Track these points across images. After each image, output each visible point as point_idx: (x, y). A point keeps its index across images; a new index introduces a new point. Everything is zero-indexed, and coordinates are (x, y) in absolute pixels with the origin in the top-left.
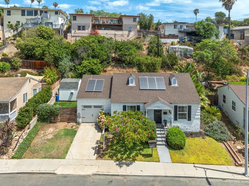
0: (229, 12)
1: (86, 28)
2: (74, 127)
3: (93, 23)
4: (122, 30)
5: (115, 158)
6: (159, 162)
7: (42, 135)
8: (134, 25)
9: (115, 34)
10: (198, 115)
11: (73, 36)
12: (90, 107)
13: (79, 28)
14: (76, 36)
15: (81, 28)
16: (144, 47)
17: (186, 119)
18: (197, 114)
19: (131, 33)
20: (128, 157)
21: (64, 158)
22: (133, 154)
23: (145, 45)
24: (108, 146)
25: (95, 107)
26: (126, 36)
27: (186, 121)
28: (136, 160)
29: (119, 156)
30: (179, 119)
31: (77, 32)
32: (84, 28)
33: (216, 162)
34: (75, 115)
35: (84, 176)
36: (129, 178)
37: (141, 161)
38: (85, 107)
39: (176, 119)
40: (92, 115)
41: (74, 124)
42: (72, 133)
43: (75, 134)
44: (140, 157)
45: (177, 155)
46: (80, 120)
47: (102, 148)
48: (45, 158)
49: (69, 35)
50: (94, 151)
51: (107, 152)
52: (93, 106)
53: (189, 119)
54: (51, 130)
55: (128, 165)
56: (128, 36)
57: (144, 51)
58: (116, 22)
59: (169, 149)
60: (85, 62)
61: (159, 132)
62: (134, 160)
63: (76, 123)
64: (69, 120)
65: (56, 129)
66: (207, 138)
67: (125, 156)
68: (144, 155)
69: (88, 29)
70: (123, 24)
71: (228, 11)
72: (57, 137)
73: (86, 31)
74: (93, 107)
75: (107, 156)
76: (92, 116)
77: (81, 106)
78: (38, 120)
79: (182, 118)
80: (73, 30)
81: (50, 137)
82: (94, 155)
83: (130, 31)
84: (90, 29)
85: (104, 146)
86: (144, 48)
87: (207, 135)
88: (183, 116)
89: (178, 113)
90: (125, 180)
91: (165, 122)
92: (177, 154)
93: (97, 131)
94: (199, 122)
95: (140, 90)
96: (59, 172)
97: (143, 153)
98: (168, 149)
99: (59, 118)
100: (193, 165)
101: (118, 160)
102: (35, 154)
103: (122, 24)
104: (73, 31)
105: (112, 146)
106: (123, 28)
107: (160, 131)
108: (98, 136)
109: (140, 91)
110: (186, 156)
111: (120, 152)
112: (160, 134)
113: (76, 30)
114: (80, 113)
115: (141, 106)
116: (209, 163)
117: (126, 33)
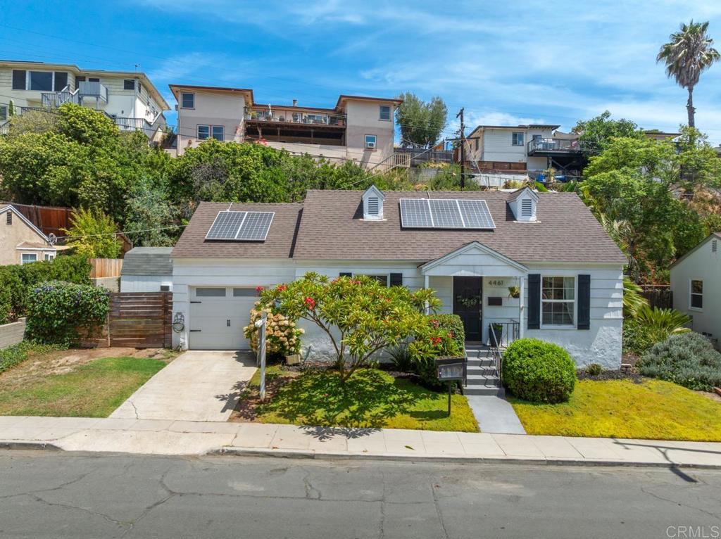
0: (690, 90)
1: (226, 131)
2: (159, 356)
3: (250, 118)
4: (344, 145)
5: (302, 418)
6: (477, 430)
8: (382, 129)
9: (321, 157)
10: (614, 309)
12: (220, 291)
13: (203, 134)
15: (210, 132)
17: (570, 322)
18: (611, 305)
19: (374, 154)
20: (356, 418)
21: (103, 416)
24: (278, 393)
25: (239, 292)
27: (571, 330)
28: (385, 425)
29: (320, 413)
30: (544, 323)
32: (218, 134)
34: (165, 323)
36: (355, 464)
37: (407, 428)
38: (202, 291)
39: (533, 324)
40: (229, 321)
44: (403, 417)
46: (182, 339)
50: (222, 403)
51: (274, 405)
52: (229, 287)
53: (584, 324)
54: (69, 360)
55: (351, 436)
58: (325, 121)
59: (514, 403)
61: (478, 359)
62: (378, 425)
63: (169, 348)
65: (88, 359)
66: (652, 382)
67: (345, 415)
68: (416, 414)
69: (232, 138)
71: (686, 88)
74: (229, 293)
75: (271, 415)
76: (229, 325)
77: (186, 289)
78: (28, 336)
79: (558, 321)
80: (184, 139)
81: (62, 371)
82: (224, 411)
83: (369, 149)
84: (239, 138)
85: (264, 394)
87: (651, 376)
88: (559, 315)
89: (542, 300)
90: (340, 468)
91: (497, 330)
93: (240, 364)
94: (616, 334)
95: (403, 229)
97: (412, 408)
98: (509, 404)
99: (106, 332)
100: (612, 440)
101: (313, 424)
103: (345, 124)
105: (293, 392)
106: (349, 138)
107: (478, 355)
108: (246, 373)
109: (404, 232)
110: (580, 417)
112: (476, 365)
114: (183, 314)
116: (671, 437)
117: (356, 153)
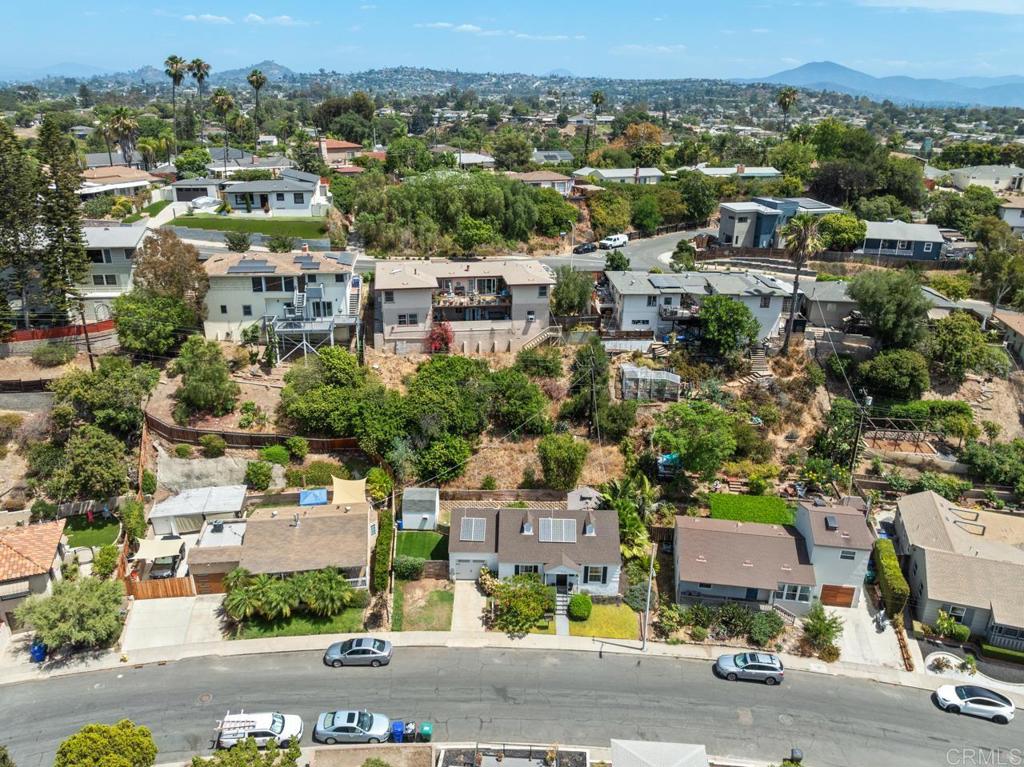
1: (419, 318)
2: (448, 588)
3: (436, 305)
4: (510, 318)
5: (506, 630)
6: (555, 634)
7: (411, 601)
8: (540, 305)
9: (492, 330)
10: (616, 578)
11: (389, 341)
12: (468, 561)
13: (402, 320)
14: (395, 341)
15: (407, 319)
16: (566, 365)
17: (599, 581)
18: (615, 576)
19: (533, 325)
20: (521, 629)
21: (449, 630)
22: (527, 626)
23: (566, 357)
24: (496, 615)
25: (475, 561)
26: (520, 332)
27: (600, 583)
28: (530, 632)
29: (511, 627)
30: (589, 581)
31: (398, 328)
32: (413, 320)
33: (620, 636)
34: (447, 571)
35: (476, 649)
36: (521, 651)
37: (535, 633)
39: (585, 581)
40: (471, 570)
41: (447, 582)
42: (448, 598)
43: (453, 599)
44: (534, 628)
45: (578, 628)
46: (454, 577)
47: (490, 618)
48: (429, 630)
49: (378, 337)
50: (481, 622)
51: (497, 623)
52: (472, 560)
53: (604, 581)
54: (418, 593)
55: (520, 638)
56: (525, 332)
57: (563, 376)
59: (570, 620)
60: (438, 447)
61: (561, 599)
62: (527, 632)
63: (448, 580)
64: (438, 577)
65: (425, 591)
66: (623, 606)
67: (518, 628)
68: (539, 627)
69: (424, 322)
70: (514, 302)
72: (430, 604)
73: (421, 325)
75: (497, 628)
76: (471, 572)
77: (454, 561)
78: (395, 578)
79: (595, 580)
80: (388, 325)
81: (422, 603)
82: (482, 626)
83: (529, 321)
84: (429, 321)
85: (493, 616)
86: (563, 366)
87: (625, 602)
89: (589, 574)
90: (518, 654)
91: (571, 585)
92: (577, 625)
93: (479, 594)
94: (617, 585)
95: (539, 542)
96: (450, 644)
97: (538, 624)
98: (568, 621)
99: (424, 573)
100: (592, 638)
101: (509, 632)
102: (414, 625)
103: (511, 302)
104: (387, 329)
105: (501, 616)
106: (513, 314)
108: (483, 601)
110: (588, 628)
111: (511, 623)
112: (561, 602)
113: (395, 326)
114: (454, 569)
115: (540, 566)
116: (611, 637)
117: (519, 324)
